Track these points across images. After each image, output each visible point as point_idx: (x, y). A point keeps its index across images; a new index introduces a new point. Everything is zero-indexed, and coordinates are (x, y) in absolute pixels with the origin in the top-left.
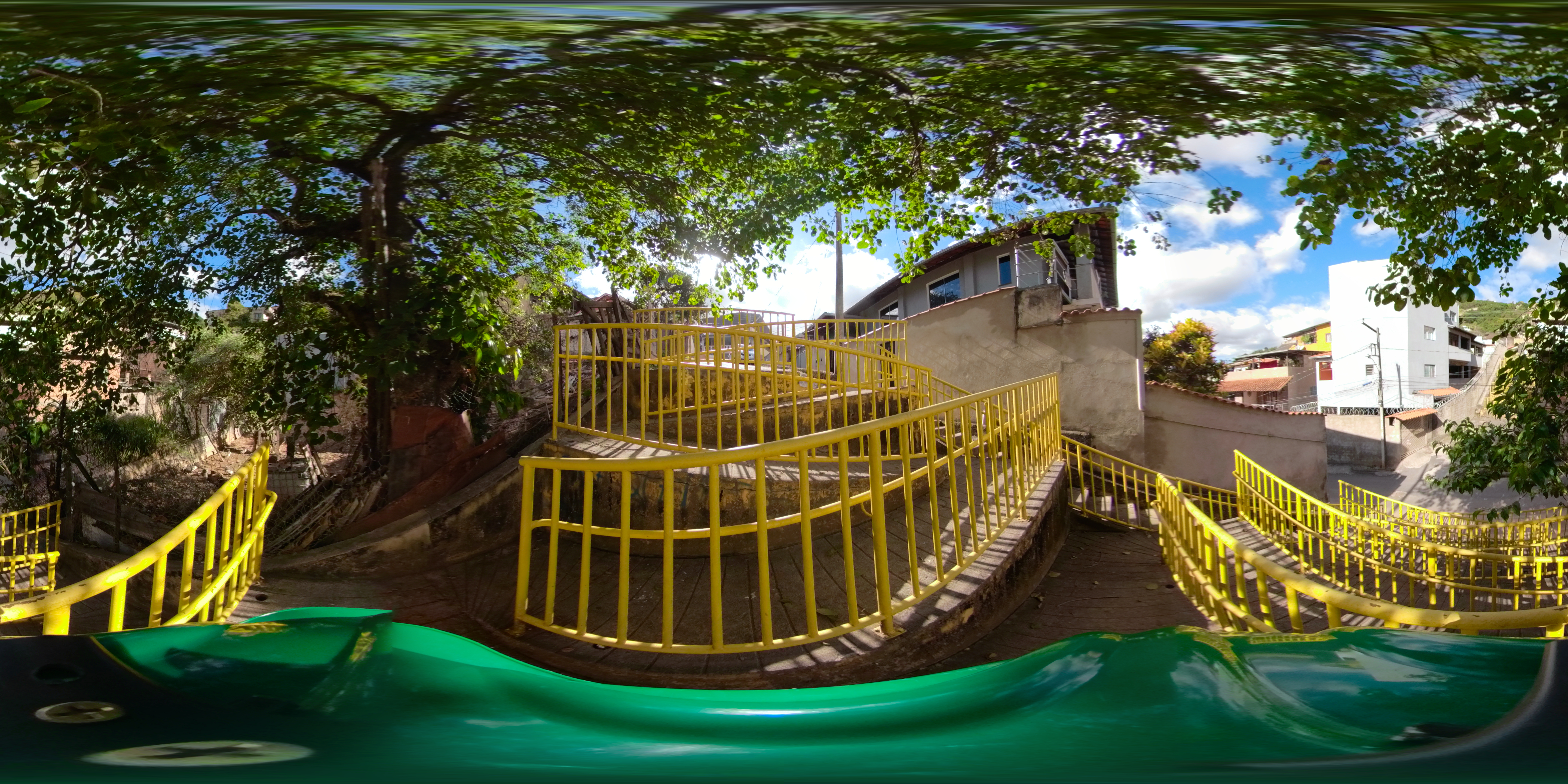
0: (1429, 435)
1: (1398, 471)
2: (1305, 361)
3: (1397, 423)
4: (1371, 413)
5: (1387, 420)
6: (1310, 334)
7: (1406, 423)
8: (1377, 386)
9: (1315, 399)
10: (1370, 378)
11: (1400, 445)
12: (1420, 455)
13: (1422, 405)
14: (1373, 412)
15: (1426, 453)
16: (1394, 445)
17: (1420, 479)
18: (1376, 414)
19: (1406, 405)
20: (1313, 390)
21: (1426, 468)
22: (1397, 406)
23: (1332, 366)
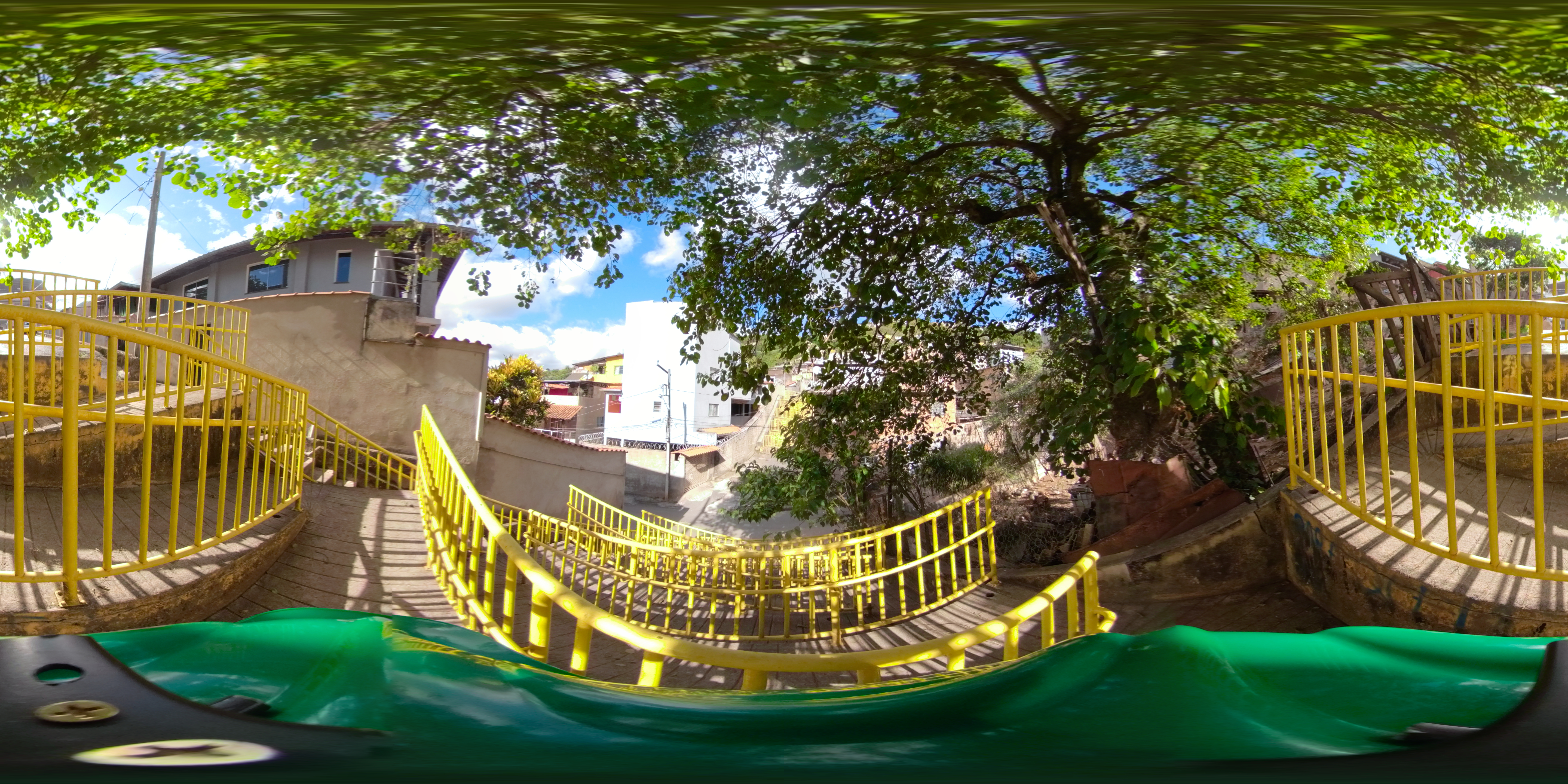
0: (711, 471)
1: (681, 502)
2: (594, 393)
3: (682, 459)
4: (657, 448)
5: (673, 456)
6: (599, 364)
7: (691, 459)
8: (665, 423)
9: (602, 431)
10: (657, 416)
11: (684, 479)
12: (702, 489)
13: (707, 442)
14: (660, 446)
15: (708, 487)
16: (678, 480)
17: (703, 511)
18: (663, 449)
19: (691, 441)
20: (601, 422)
21: (708, 501)
22: (682, 443)
23: (620, 399)
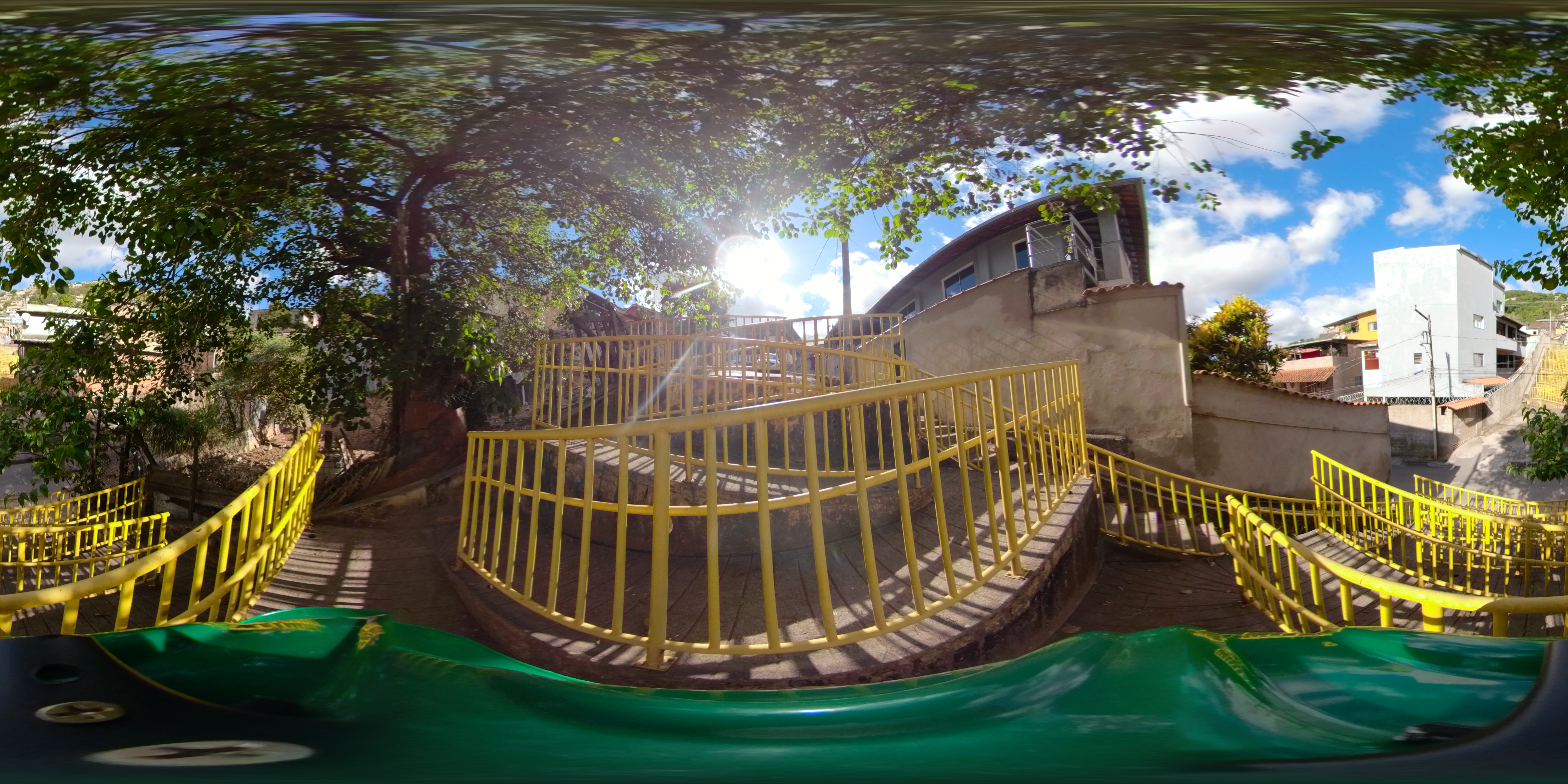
0: (1479, 424)
1: (1451, 461)
2: (1349, 350)
3: (1449, 412)
4: (1421, 403)
5: (1439, 410)
6: (1351, 323)
7: (1458, 413)
8: (1428, 375)
9: (1362, 389)
10: (1418, 367)
11: (1453, 435)
12: (1472, 445)
13: (1472, 394)
14: (1424, 401)
15: (1478, 442)
16: (1446, 436)
17: (1475, 469)
18: (1428, 403)
19: (1456, 394)
20: (1359, 380)
21: (1479, 458)
22: (1448, 396)
23: (1379, 355)
